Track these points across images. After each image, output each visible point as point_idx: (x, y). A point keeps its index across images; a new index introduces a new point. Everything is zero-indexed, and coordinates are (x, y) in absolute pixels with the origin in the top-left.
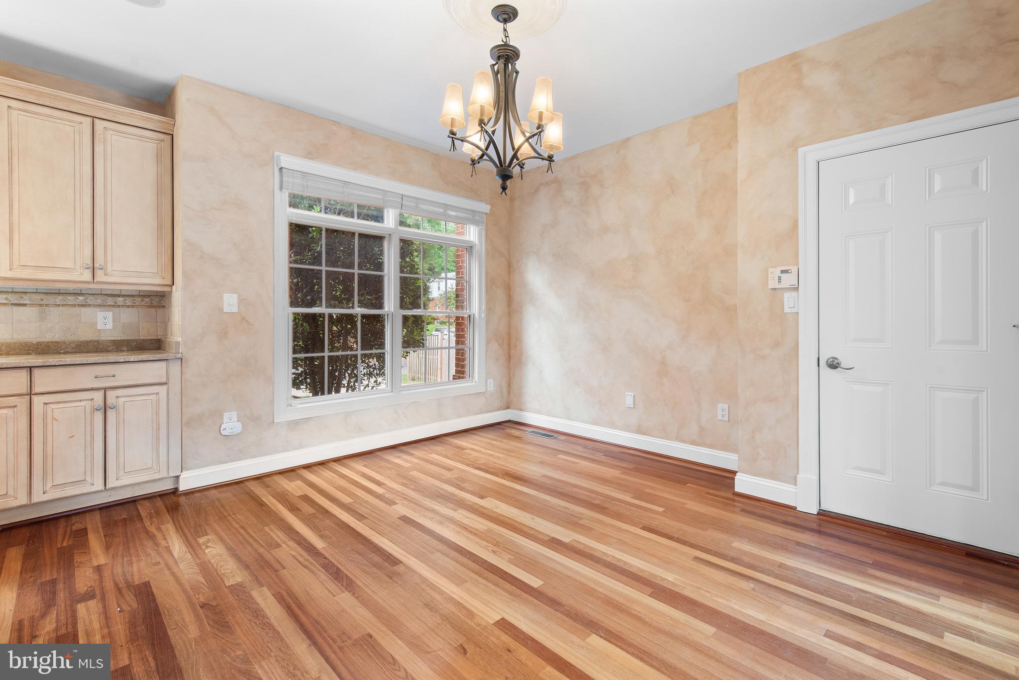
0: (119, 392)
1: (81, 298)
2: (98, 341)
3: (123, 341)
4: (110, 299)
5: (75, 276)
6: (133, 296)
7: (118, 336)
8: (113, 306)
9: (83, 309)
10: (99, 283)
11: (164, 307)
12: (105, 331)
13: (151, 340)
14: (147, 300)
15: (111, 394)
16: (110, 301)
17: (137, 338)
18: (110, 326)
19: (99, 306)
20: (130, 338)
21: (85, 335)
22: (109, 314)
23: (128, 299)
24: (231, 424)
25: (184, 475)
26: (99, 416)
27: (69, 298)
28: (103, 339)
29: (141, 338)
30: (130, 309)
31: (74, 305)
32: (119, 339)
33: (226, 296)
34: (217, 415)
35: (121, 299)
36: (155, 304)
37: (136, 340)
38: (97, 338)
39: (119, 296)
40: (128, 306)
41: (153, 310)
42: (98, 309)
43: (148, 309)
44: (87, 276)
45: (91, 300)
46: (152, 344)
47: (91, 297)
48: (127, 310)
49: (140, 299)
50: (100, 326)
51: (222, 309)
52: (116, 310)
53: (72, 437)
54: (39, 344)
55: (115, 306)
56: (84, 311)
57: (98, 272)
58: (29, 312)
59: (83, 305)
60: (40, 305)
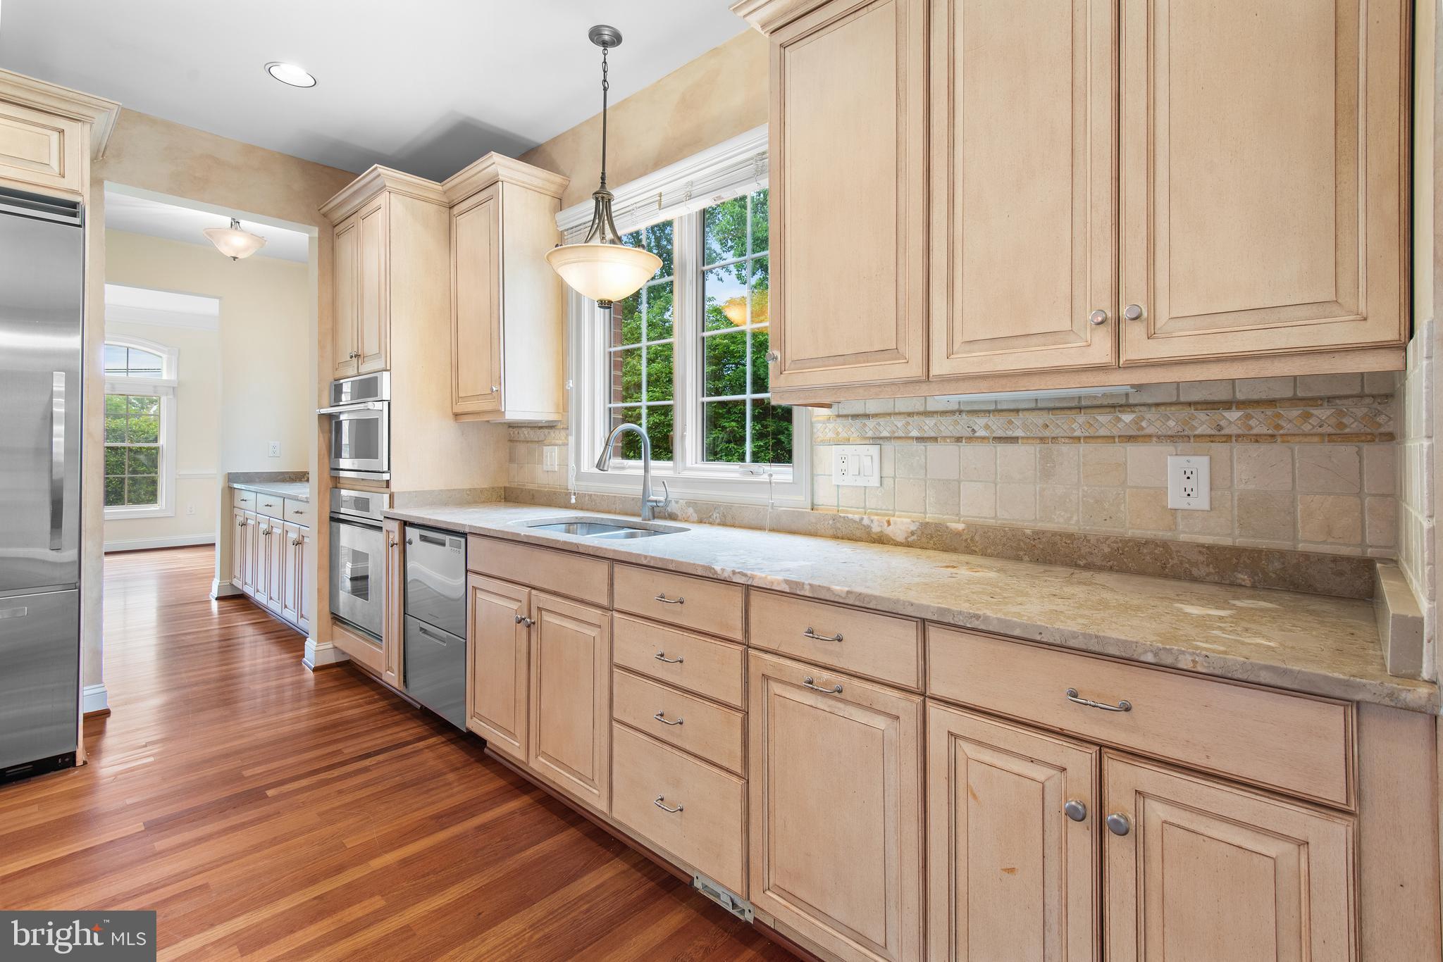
0: (1148, 776)
1: (1127, 418)
2: (1165, 545)
3: (1237, 552)
4: (1202, 415)
5: (1071, 356)
6: (1272, 403)
7: (1222, 534)
8: (1211, 438)
9: (1132, 450)
10: (1134, 366)
11: (1389, 436)
12: (1189, 513)
13: (1336, 559)
14: (1323, 413)
15: (1117, 770)
16: (1202, 423)
17: (1284, 544)
18: (1201, 501)
19: (1172, 438)
20: (1263, 543)
21: (1137, 522)
22: (1200, 464)
23: (1256, 412)
26: (1081, 838)
27: (1100, 418)
28: (1183, 537)
29: (1301, 547)
30: (1263, 448)
31: (1110, 439)
32: (1228, 542)
35: (1234, 415)
36: (1353, 426)
37: (1282, 554)
38: (1167, 535)
39: (1228, 405)
40: (1257, 439)
41: (1346, 451)
42: (1170, 448)
43: (1327, 447)
44: (1101, 351)
45: (1152, 422)
46: (1341, 574)
47: (1151, 415)
48: (1255, 450)
49: (1295, 413)
50: (1175, 499)
52: (1220, 449)
53: (1011, 870)
54: (1038, 535)
55: (1219, 436)
56: (1134, 452)
57: (1134, 334)
58: (1023, 457)
59: (1130, 439)
60: (1042, 440)
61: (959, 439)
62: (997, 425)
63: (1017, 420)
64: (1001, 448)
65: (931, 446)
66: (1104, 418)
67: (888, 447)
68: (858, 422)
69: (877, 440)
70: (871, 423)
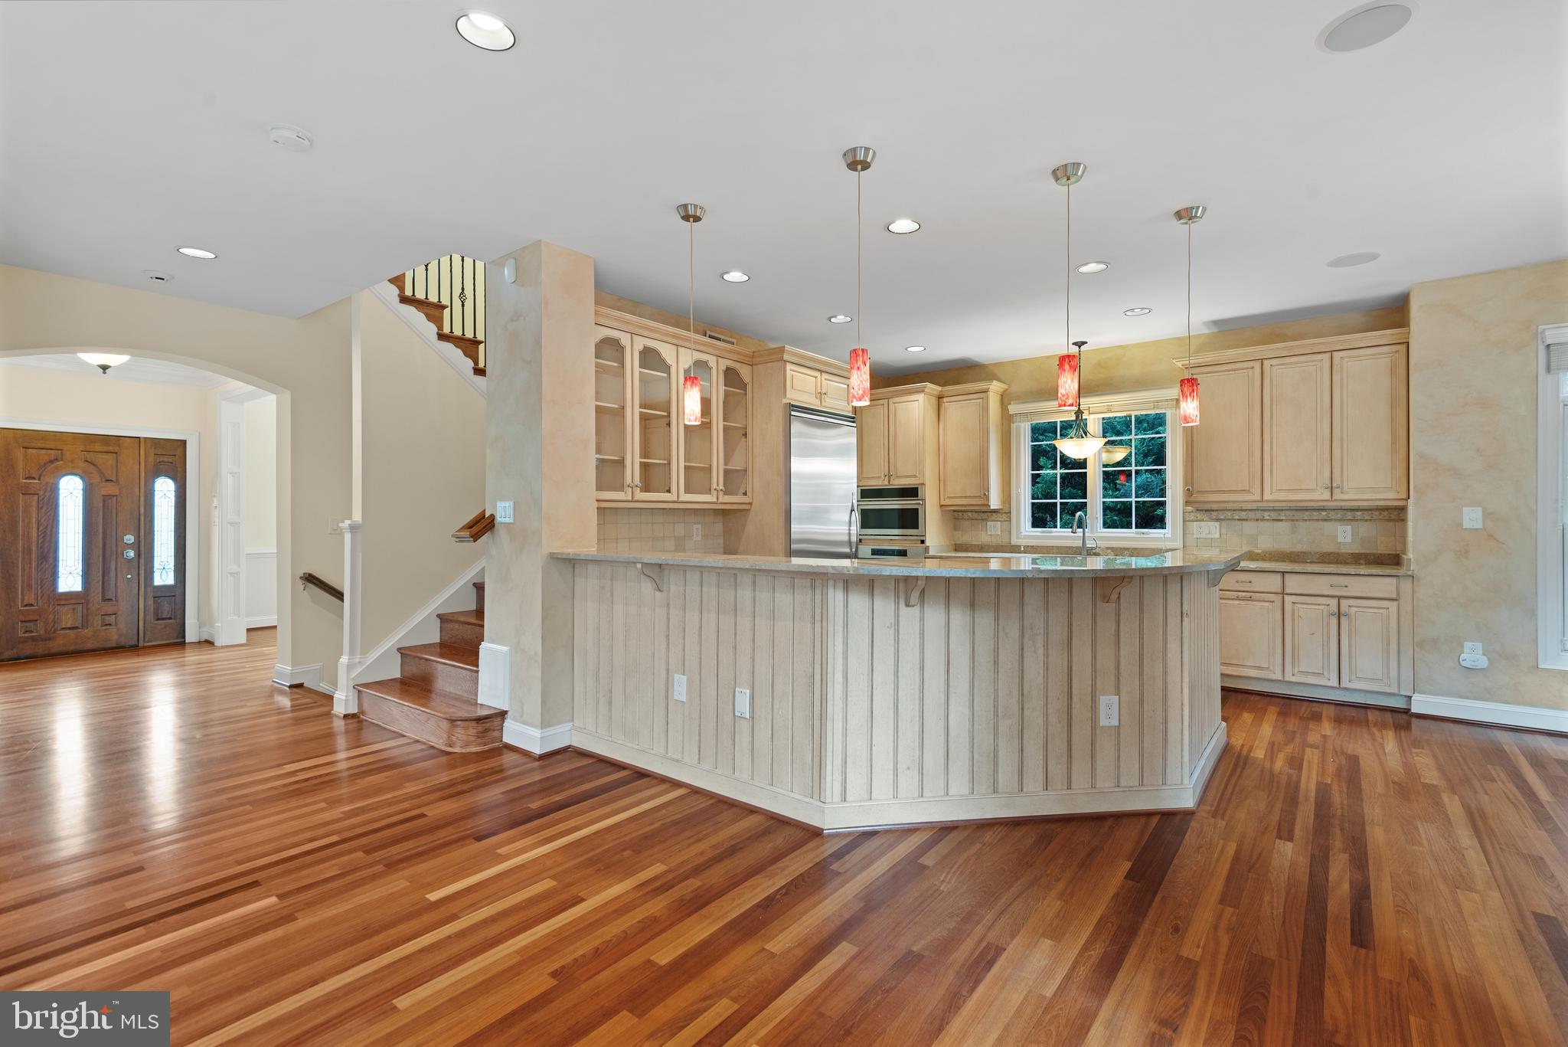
0: (1352, 602)
1: (1324, 513)
2: (1338, 554)
3: (1361, 554)
4: (1349, 513)
5: (1316, 496)
6: (1370, 510)
7: (1357, 549)
8: (1352, 520)
10: (1336, 500)
11: (1403, 520)
12: (1345, 544)
13: (1389, 555)
14: (1385, 513)
15: (1344, 602)
16: (1349, 515)
17: (1375, 552)
18: (1349, 539)
19: (1339, 520)
20: (1368, 552)
21: (1328, 547)
22: (1349, 528)
23: (1366, 513)
24: (1473, 655)
25: (1415, 697)
26: (1334, 621)
27: (1315, 513)
28: (1343, 551)
29: (1379, 552)
30: (1368, 523)
31: (1318, 520)
32: (1357, 552)
33: (1466, 510)
34: (1457, 643)
35: (1359, 513)
36: (1393, 517)
37: (1374, 554)
38: (1338, 551)
39: (1357, 510)
40: (1366, 520)
41: (1391, 524)
42: (1339, 523)
43: (1387, 523)
44: (1326, 495)
45: (1332, 515)
46: (1390, 558)
47: (1332, 513)
48: (1366, 524)
49: (1377, 513)
50: (1340, 539)
51: (1461, 525)
52: (1355, 523)
53: (1313, 634)
54: (1291, 553)
55: (1354, 520)
56: (1326, 524)
57: (1336, 492)
58: (1284, 526)
59: (1325, 520)
60: (1293, 520)
61: (1257, 520)
62: (1274, 515)
63: (1283, 514)
64: (1276, 523)
65: (1244, 522)
66: (1316, 513)
67: (1223, 523)
68: (1208, 513)
69: (1217, 520)
70: (1214, 513)
